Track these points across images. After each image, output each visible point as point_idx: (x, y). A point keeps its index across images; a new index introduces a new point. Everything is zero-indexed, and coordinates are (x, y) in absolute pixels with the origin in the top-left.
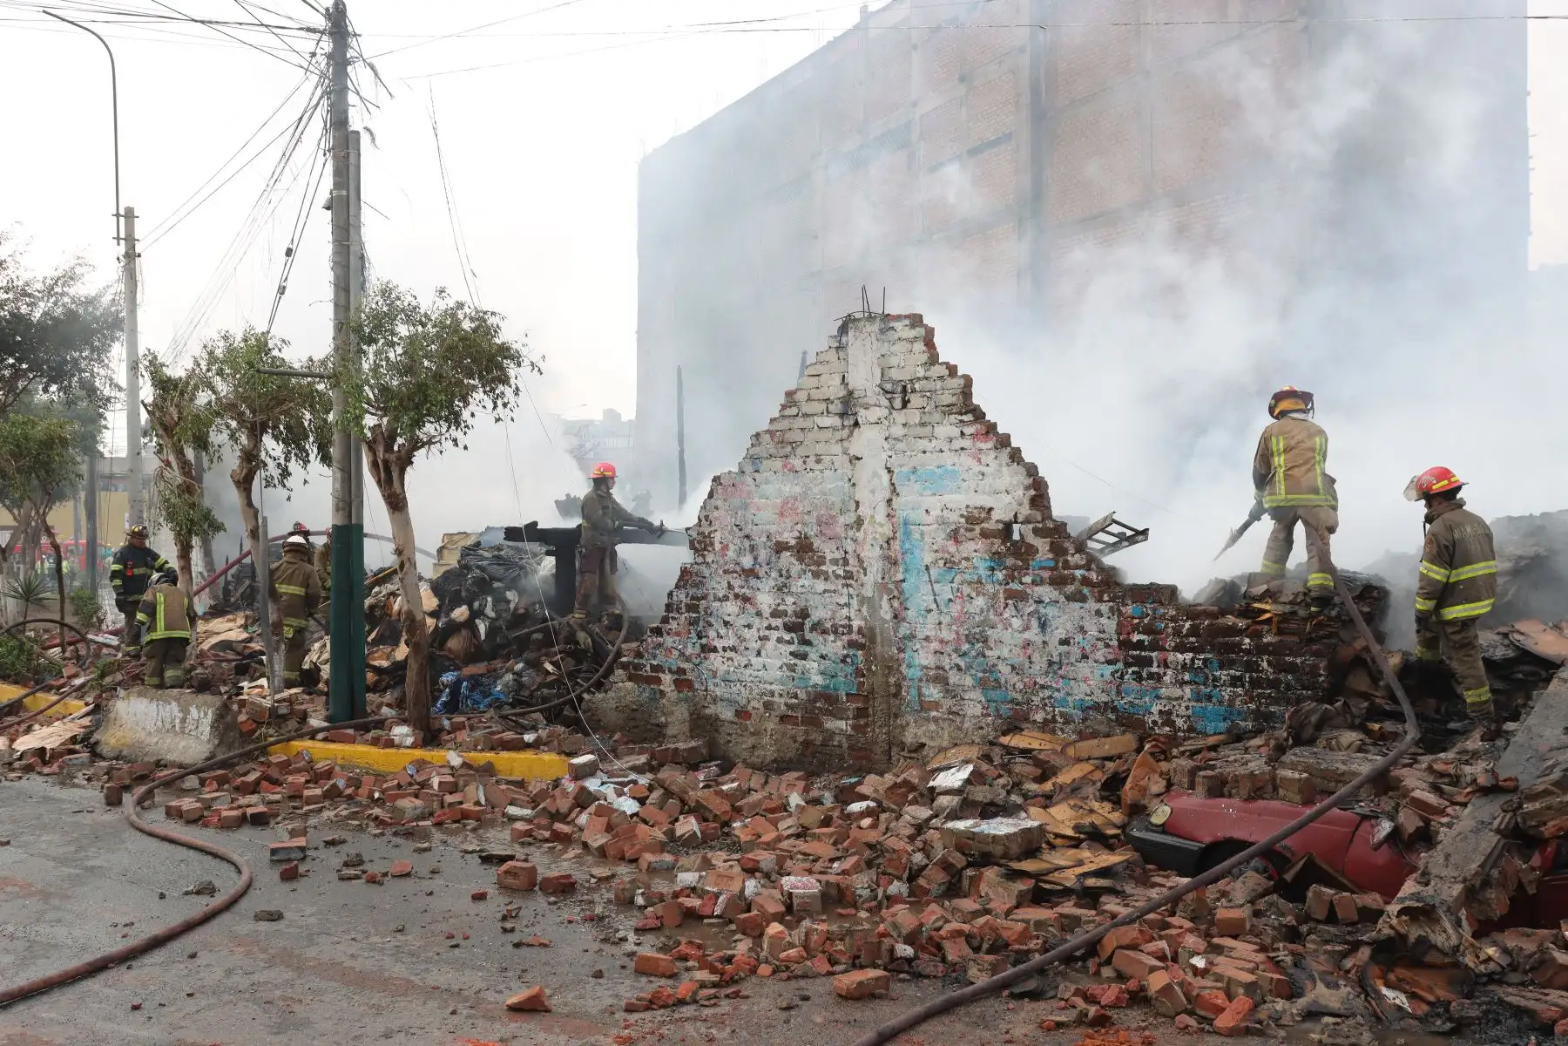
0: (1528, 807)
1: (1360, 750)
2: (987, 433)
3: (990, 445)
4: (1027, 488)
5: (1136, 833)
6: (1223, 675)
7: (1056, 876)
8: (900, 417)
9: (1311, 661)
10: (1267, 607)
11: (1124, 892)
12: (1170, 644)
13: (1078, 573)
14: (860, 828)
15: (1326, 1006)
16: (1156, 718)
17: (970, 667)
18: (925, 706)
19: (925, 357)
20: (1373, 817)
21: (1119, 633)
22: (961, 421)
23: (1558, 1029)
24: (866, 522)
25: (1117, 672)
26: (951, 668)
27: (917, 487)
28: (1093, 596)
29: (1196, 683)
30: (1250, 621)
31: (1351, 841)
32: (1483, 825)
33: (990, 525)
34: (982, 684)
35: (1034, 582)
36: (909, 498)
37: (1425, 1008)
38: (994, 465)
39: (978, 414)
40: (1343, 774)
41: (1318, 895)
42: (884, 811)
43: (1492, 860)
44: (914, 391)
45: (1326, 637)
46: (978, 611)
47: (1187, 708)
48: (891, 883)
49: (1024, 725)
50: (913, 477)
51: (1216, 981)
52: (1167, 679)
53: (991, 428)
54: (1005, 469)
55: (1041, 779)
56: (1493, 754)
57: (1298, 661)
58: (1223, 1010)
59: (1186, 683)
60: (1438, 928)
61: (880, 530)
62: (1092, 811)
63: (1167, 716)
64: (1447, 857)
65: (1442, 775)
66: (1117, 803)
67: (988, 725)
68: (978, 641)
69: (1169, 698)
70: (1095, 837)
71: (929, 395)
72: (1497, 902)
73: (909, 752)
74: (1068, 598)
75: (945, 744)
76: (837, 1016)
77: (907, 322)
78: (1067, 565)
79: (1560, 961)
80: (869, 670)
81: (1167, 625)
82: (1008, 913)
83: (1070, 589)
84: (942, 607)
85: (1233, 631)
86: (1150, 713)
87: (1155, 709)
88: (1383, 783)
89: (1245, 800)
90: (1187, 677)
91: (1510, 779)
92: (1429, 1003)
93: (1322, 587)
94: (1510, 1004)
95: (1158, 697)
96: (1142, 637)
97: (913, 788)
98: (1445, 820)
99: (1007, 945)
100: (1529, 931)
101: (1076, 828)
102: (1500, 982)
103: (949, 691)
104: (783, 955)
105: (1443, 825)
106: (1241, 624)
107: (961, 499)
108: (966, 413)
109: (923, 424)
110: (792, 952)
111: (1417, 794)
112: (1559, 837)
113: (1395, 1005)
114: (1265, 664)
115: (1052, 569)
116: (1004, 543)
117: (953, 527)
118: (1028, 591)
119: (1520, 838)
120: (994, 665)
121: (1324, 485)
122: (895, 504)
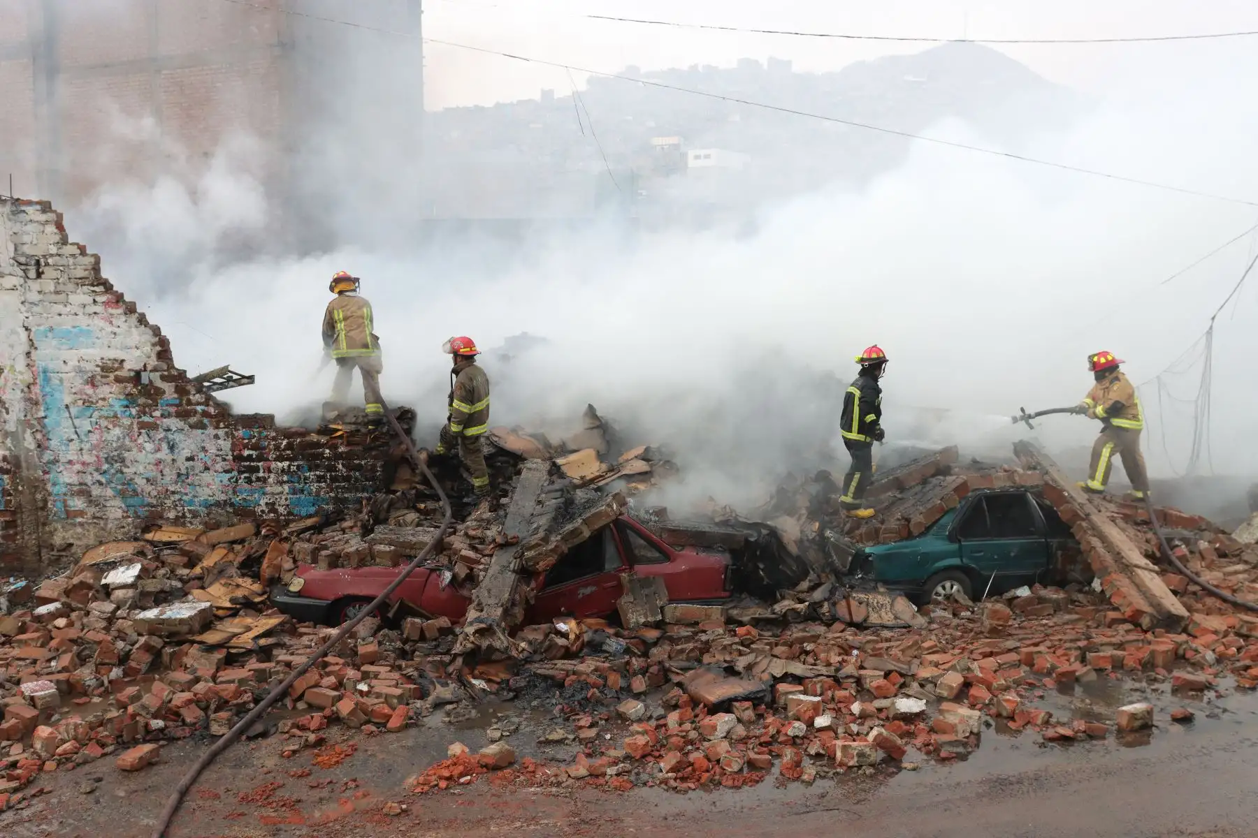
0: (528, 554)
1: (418, 525)
2: (117, 302)
3: (120, 311)
4: (154, 345)
5: (279, 599)
6: (311, 475)
7: (234, 642)
8: (35, 285)
9: (371, 462)
10: (340, 427)
11: (285, 644)
12: (272, 456)
13: (199, 408)
14: (59, 628)
15: (444, 699)
16: (264, 508)
17: (110, 482)
18: (70, 514)
19: (57, 238)
20: (436, 570)
21: (233, 450)
22: (93, 291)
23: (567, 683)
24: (6, 371)
25: (232, 478)
26: (94, 484)
27: (54, 342)
28: (211, 424)
29: (292, 482)
30: (328, 438)
31: (425, 586)
32: (504, 568)
33: (123, 373)
34: (122, 494)
35: (162, 416)
36: (47, 351)
37: (496, 686)
38: (124, 326)
39: (108, 287)
40: (415, 544)
41: (413, 624)
42: (73, 610)
43: (514, 590)
44: (47, 264)
45: (380, 446)
46: (115, 439)
47: (286, 499)
48: (111, 671)
49: (160, 522)
50: (50, 335)
51: (377, 698)
52: (271, 480)
53: (119, 298)
54: (134, 330)
55: (191, 564)
56: (500, 520)
57: (363, 463)
58: (390, 716)
59: (285, 482)
60: (495, 638)
61: (20, 377)
62: (238, 586)
63: (272, 507)
64: (489, 591)
65: (473, 538)
66: (256, 577)
67: (128, 525)
68: (116, 461)
69: (273, 494)
70: (248, 605)
71: (63, 269)
72: (519, 612)
73: (58, 551)
74: (191, 427)
75: (92, 542)
76: (133, 787)
77: (38, 207)
78: (189, 402)
79: (560, 644)
80: (16, 490)
81: (269, 444)
82: (214, 678)
83: (193, 420)
84: (83, 437)
85: (318, 445)
86: (259, 505)
87: (262, 502)
88: (441, 547)
89: (355, 568)
90: (285, 478)
91: (514, 537)
92: (498, 683)
93: (376, 413)
94: (540, 674)
95: (264, 494)
96: (251, 452)
97: (90, 587)
98: (481, 567)
99: (227, 702)
100: (536, 626)
101: (232, 600)
102: (530, 662)
103: (91, 501)
104: (59, 750)
105: (481, 570)
106: (323, 440)
107: (94, 353)
108: (97, 285)
109: (57, 293)
110: (67, 746)
111: (464, 553)
112: (547, 570)
113: (481, 689)
114: (340, 466)
115: (176, 405)
116: (135, 386)
117: (90, 375)
118: (158, 422)
119: (525, 573)
120: (131, 480)
121: (371, 341)
122: (34, 354)
